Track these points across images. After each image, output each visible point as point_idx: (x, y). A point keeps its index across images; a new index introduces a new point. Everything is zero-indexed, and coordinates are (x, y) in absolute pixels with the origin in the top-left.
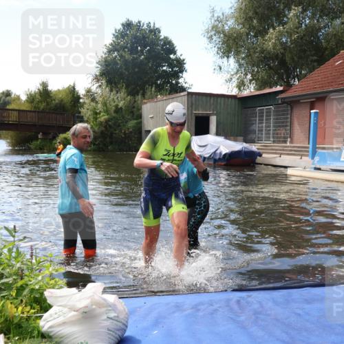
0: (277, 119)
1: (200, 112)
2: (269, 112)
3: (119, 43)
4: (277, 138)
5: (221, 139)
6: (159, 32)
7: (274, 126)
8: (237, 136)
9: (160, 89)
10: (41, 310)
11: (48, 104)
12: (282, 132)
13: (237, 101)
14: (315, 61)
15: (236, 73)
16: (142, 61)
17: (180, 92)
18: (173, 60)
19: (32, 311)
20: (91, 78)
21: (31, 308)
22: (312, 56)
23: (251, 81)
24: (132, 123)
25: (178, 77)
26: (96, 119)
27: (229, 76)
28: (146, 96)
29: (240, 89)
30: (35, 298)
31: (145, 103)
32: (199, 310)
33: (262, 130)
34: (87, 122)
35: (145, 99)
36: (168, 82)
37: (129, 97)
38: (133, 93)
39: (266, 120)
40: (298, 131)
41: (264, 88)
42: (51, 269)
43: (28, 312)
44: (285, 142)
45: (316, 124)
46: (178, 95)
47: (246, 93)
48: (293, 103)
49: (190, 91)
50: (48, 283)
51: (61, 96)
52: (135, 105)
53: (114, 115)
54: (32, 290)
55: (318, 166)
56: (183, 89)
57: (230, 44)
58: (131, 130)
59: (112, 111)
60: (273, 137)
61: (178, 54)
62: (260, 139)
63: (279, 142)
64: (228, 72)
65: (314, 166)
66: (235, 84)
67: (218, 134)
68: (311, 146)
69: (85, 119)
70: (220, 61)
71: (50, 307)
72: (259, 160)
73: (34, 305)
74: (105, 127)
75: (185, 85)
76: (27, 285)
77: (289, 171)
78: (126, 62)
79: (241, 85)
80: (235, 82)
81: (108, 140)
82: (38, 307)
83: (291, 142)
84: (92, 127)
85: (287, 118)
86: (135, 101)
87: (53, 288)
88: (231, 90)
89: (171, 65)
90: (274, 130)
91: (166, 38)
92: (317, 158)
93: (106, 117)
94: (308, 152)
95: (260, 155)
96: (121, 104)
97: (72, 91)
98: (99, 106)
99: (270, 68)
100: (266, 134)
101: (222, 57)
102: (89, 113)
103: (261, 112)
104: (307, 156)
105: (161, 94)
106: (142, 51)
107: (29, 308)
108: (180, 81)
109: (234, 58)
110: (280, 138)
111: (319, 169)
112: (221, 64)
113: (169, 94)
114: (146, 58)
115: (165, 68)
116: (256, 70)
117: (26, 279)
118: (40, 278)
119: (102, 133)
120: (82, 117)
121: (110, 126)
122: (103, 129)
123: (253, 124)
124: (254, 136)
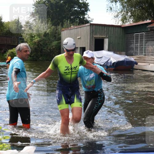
1: (98, 36)
2: (142, 36)
5: (111, 53)
8: (121, 51)
9: (73, 22)
13: (121, 29)
15: (121, 12)
16: (61, 4)
17: (85, 24)
18: (81, 4)
23: (130, 16)
24: (55, 43)
25: (84, 14)
26: (32, 40)
27: (116, 14)
28: (64, 26)
29: (123, 22)
31: (63, 30)
33: (138, 48)
34: (26, 42)
35: (63, 27)
36: (78, 17)
37: (53, 27)
38: (55, 24)
39: (140, 41)
41: (139, 21)
44: (152, 55)
46: (84, 25)
47: (127, 24)
49: (91, 23)
52: (57, 31)
53: (43, 38)
56: (87, 22)
58: (54, 47)
59: (42, 35)
60: (145, 52)
62: (136, 53)
64: (116, 11)
66: (120, 19)
67: (109, 50)
69: (25, 40)
72: (135, 66)
74: (38, 45)
75: (89, 19)
79: (124, 19)
80: (120, 17)
81: (39, 53)
84: (29, 45)
86: (57, 29)
88: (118, 22)
89: (80, 7)
93: (38, 39)
95: (137, 64)
96: (48, 31)
99: (143, 8)
100: (140, 50)
101: (112, 2)
102: (28, 36)
103: (137, 36)
105: (73, 25)
108: (86, 16)
110: (149, 52)
112: (111, 6)
113: (78, 25)
114: (64, 2)
115: (76, 9)
116: (134, 9)
119: (36, 49)
120: (23, 39)
121: (41, 45)
122: (36, 46)
123: (131, 44)
124: (132, 52)
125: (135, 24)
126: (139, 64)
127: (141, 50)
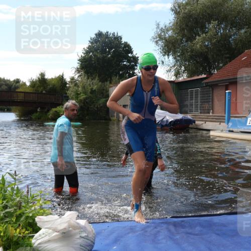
0: (202, 97)
2: (197, 92)
3: (93, 47)
4: (203, 110)
6: (121, 38)
7: (201, 102)
10: (33, 231)
11: (44, 88)
12: (206, 106)
13: (175, 85)
14: (228, 58)
15: (174, 66)
16: (109, 58)
18: (130, 57)
19: (27, 232)
20: (75, 70)
21: (26, 230)
22: (226, 54)
23: (184, 71)
24: (102, 101)
25: (134, 69)
26: (77, 98)
27: (169, 68)
28: (113, 83)
29: (176, 76)
30: (29, 222)
31: (112, 87)
32: (146, 231)
33: (192, 105)
35: (111, 83)
36: (127, 73)
37: (100, 83)
38: (103, 80)
39: (195, 97)
40: (217, 104)
41: (194, 76)
42: (41, 202)
43: (24, 233)
44: (209, 113)
45: (229, 100)
47: (181, 79)
48: (214, 86)
50: (38, 212)
51: (53, 82)
52: (105, 88)
53: (90, 95)
54: (27, 217)
55: (231, 129)
57: (169, 46)
58: (101, 105)
59: (89, 93)
60: (200, 110)
61: (134, 53)
62: (191, 111)
63: (204, 113)
64: (169, 65)
65: (228, 129)
66: (173, 73)
68: (226, 115)
70: (162, 58)
71: (40, 229)
73: (28, 228)
74: (84, 103)
76: (24, 213)
77: (212, 133)
78: (98, 59)
79: (177, 74)
81: (85, 112)
82: (31, 229)
83: (213, 113)
85: (210, 96)
86: (104, 86)
87: (42, 215)
88: (170, 77)
89: (129, 61)
90: (201, 105)
91: (126, 43)
92: (230, 124)
93: (84, 96)
94: (225, 119)
95: (194, 122)
96: (95, 87)
97: (61, 79)
98: (80, 89)
99: (198, 62)
101: (164, 55)
102: (73, 94)
103: (192, 92)
104: (224, 122)
106: (109, 52)
107: (24, 230)
108: (136, 71)
109: (173, 55)
110: (205, 110)
111: (232, 131)
112: (163, 60)
114: (112, 56)
115: (125, 63)
116: (187, 63)
117: (23, 209)
118: (33, 208)
119: (82, 107)
120: (68, 97)
121: (87, 102)
122: (82, 105)
123: (186, 100)
124: (187, 109)
125: (189, 79)
126: (196, 122)
127: (196, 107)
